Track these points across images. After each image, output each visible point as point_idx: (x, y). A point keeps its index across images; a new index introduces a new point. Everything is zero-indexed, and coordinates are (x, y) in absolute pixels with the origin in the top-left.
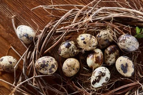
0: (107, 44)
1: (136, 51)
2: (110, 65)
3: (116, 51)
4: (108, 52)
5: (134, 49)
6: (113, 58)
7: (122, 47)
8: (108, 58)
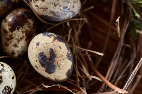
0: (4, 8)
1: (73, 18)
2: (16, 55)
3: (27, 22)
4: (9, 25)
5: (68, 15)
6: (21, 38)
7: (41, 12)
8: (8, 40)
